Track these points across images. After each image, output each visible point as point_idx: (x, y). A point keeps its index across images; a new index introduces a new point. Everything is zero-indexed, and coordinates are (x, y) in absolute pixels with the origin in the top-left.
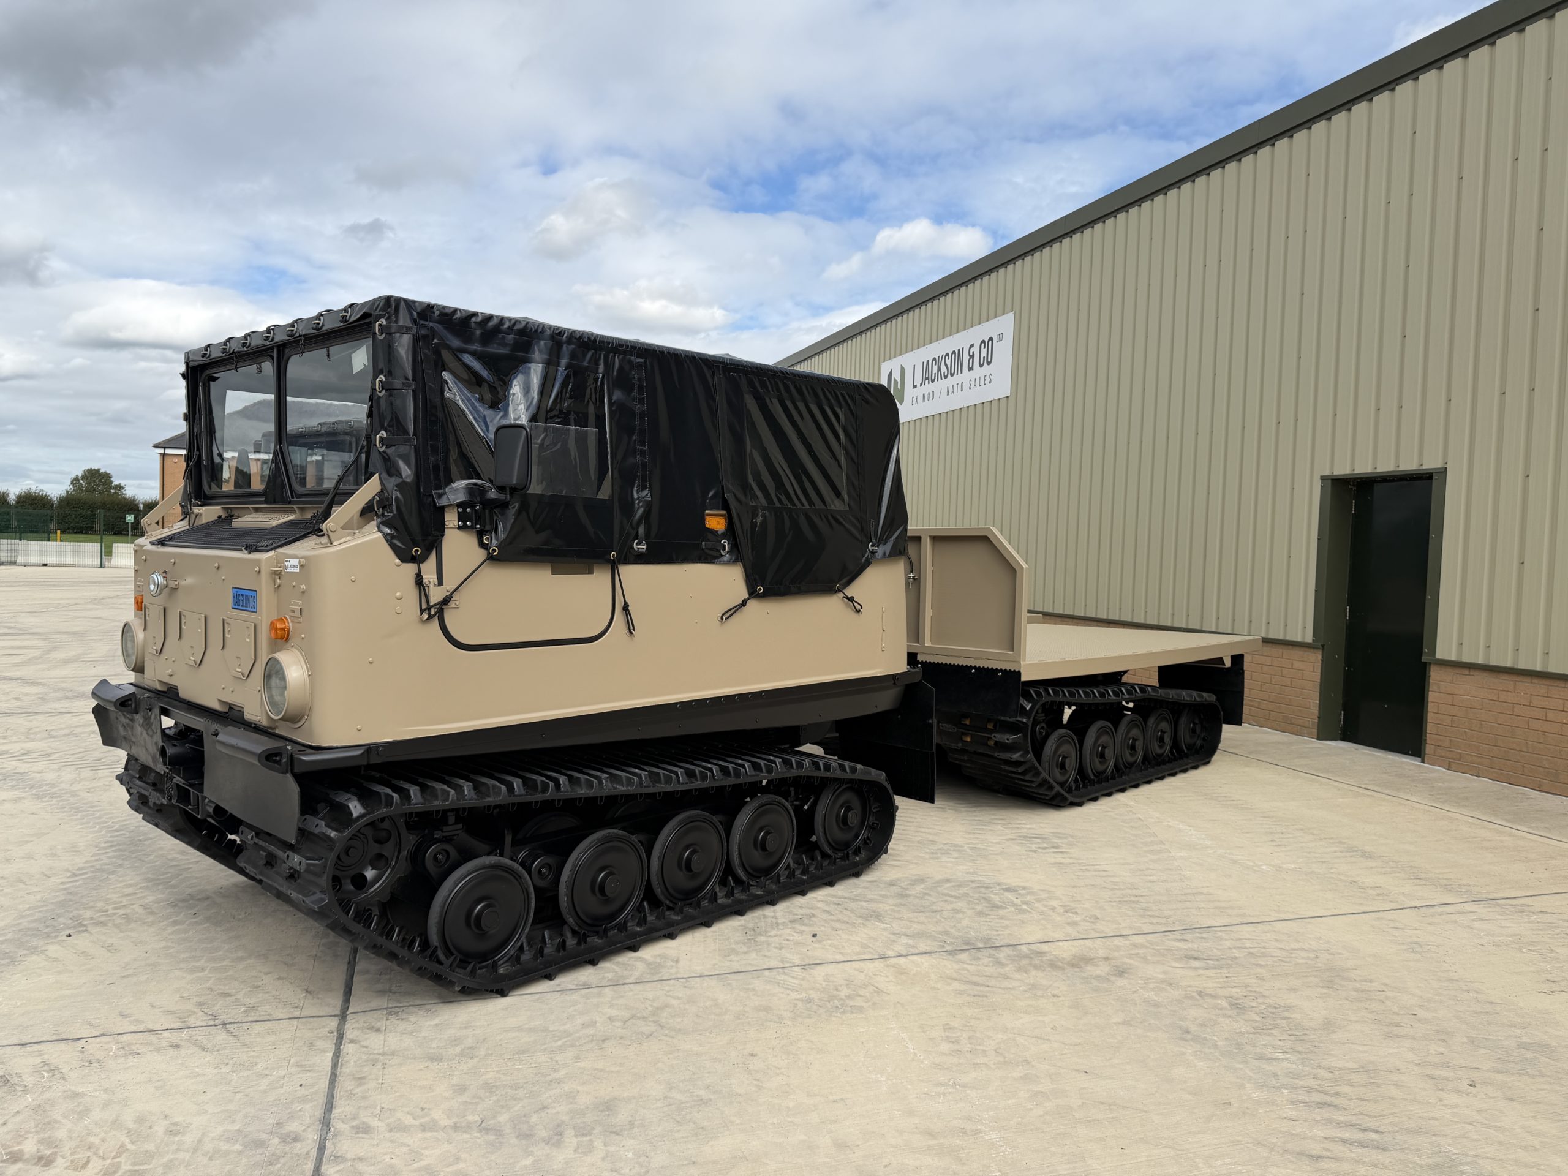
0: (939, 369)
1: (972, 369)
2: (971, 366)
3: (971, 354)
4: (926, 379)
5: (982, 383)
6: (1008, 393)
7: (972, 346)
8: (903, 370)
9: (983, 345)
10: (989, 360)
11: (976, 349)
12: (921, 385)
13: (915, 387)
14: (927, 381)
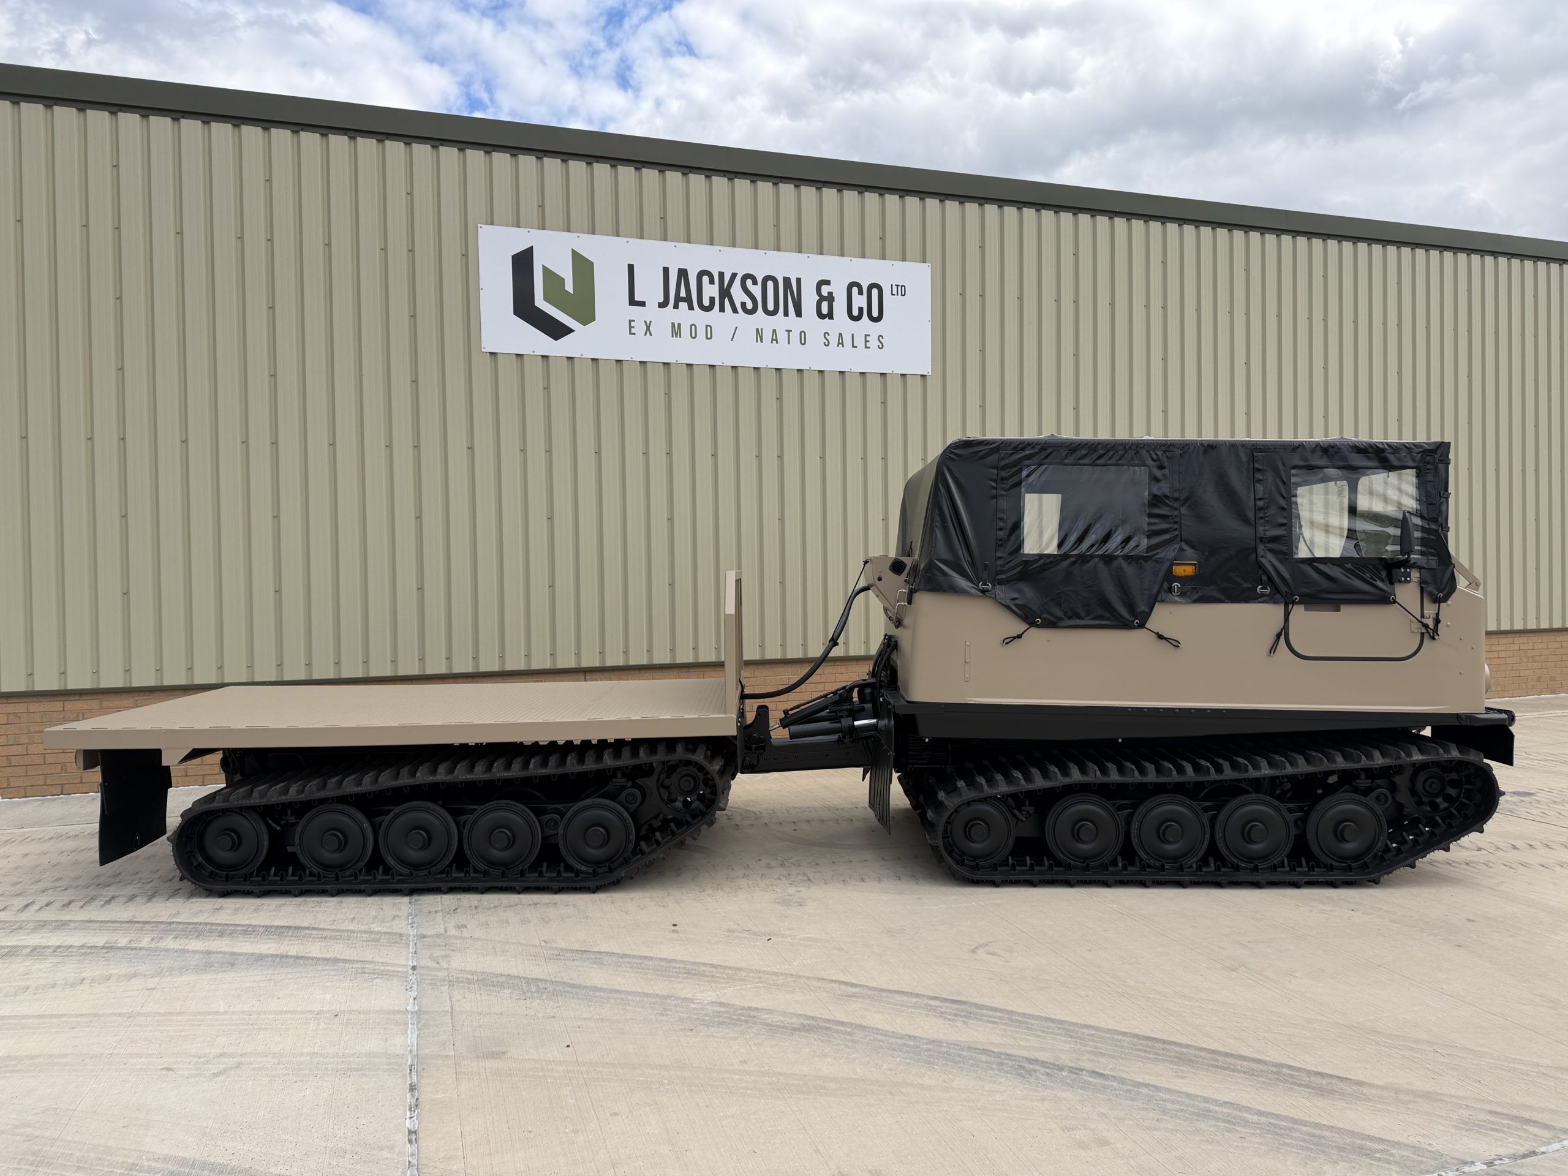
0: (725, 293)
1: (830, 315)
2: (825, 310)
3: (824, 293)
4: (678, 299)
5: (859, 341)
6: (926, 370)
7: (827, 283)
8: (583, 267)
9: (855, 290)
10: (875, 314)
11: (839, 291)
12: (663, 305)
13: (633, 302)
14: (683, 305)
